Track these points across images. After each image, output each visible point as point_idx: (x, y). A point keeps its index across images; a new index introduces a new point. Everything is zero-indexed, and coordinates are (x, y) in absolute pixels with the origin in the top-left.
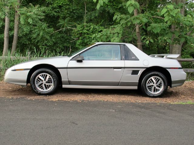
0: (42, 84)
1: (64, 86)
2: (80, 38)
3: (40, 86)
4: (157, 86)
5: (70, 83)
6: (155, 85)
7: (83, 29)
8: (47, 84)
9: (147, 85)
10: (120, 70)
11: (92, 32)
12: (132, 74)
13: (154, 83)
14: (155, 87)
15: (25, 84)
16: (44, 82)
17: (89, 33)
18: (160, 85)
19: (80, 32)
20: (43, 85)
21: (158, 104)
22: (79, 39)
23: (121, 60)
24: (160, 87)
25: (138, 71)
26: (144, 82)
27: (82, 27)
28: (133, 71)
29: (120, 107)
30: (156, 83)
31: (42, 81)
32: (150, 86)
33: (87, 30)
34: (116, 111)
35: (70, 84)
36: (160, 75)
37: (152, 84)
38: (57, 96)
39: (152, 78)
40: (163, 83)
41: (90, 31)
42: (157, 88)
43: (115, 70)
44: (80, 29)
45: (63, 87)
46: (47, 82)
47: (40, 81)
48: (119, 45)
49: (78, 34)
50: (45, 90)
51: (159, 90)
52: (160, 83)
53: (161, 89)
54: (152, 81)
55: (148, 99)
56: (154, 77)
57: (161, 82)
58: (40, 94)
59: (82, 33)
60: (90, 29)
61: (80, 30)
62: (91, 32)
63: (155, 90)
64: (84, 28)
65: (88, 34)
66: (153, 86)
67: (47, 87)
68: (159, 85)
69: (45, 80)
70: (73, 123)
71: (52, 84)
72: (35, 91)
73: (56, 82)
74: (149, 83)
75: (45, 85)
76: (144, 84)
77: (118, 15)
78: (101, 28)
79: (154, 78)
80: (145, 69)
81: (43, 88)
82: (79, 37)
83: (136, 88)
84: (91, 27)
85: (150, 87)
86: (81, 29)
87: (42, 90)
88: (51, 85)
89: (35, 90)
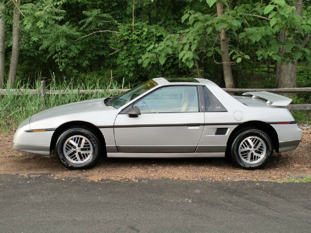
0: (75, 152)
1: (109, 155)
2: (125, 48)
3: (72, 155)
4: (256, 152)
5: (118, 149)
6: (252, 150)
7: (130, 33)
8: (82, 152)
9: (240, 150)
10: (197, 128)
11: (146, 39)
12: (216, 134)
13: (250, 147)
14: (252, 154)
15: (48, 153)
16: (78, 150)
17: (142, 40)
18: (261, 150)
19: (126, 38)
20: (77, 154)
21: (258, 184)
22: (122, 50)
23: (199, 111)
24: (260, 153)
25: (226, 129)
26: (236, 146)
27: (129, 30)
28: (218, 129)
29: (199, 191)
30: (254, 147)
31: (75, 147)
32: (245, 152)
33: (138, 35)
34: (193, 202)
35: (118, 152)
36: (261, 134)
37: (248, 148)
38: (99, 171)
39: (249, 139)
40: (265, 146)
41: (142, 36)
42: (255, 154)
43: (189, 128)
44: (124, 32)
46: (82, 150)
47: (70, 148)
48: (195, 87)
49: (121, 42)
50: (80, 162)
51: (260, 157)
52: (261, 147)
53: (262, 156)
54: (248, 144)
55: (241, 172)
56: (250, 137)
57: (262, 145)
58: (72, 168)
59: (128, 40)
60: (142, 33)
61: (124, 34)
62: (144, 38)
63: (253, 158)
64: (132, 31)
65: (138, 42)
66: (249, 151)
67: (82, 157)
68: (259, 149)
69: (79, 146)
70: (133, 228)
71: (91, 152)
72: (65, 163)
73: (97, 149)
74: (244, 147)
75: (79, 153)
76: (235, 148)
77: (190, 14)
78: (161, 31)
79: (251, 139)
80: (237, 126)
81: (76, 158)
82: (122, 47)
83: (222, 154)
84: (144, 29)
85: (245, 154)
86: (126, 33)
87: (74, 162)
88: (89, 154)
89: (64, 161)
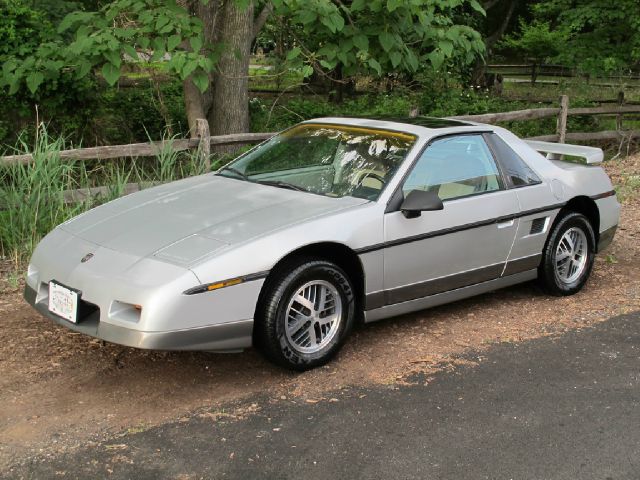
0: (308, 324)
1: (369, 315)
4: (575, 257)
5: (387, 298)
8: (321, 322)
9: (559, 257)
10: (512, 222)
12: (532, 232)
13: (570, 250)
14: (572, 262)
16: (315, 317)
18: (580, 252)
20: (311, 329)
23: (501, 189)
25: (544, 219)
26: (554, 251)
28: (535, 222)
30: (574, 249)
31: (307, 312)
32: (563, 261)
36: (584, 221)
37: (567, 253)
39: (566, 236)
40: (585, 244)
45: (367, 320)
46: (321, 315)
47: (298, 317)
50: (315, 347)
51: (578, 268)
52: (581, 246)
53: (581, 264)
56: (569, 231)
57: (582, 242)
63: (571, 270)
66: (568, 258)
67: (321, 333)
69: (316, 307)
71: (338, 317)
74: (561, 253)
75: (316, 326)
76: (553, 257)
80: (559, 210)
81: (308, 340)
83: (533, 274)
85: (562, 265)
87: (304, 350)
88: (333, 322)
89: (289, 355)
